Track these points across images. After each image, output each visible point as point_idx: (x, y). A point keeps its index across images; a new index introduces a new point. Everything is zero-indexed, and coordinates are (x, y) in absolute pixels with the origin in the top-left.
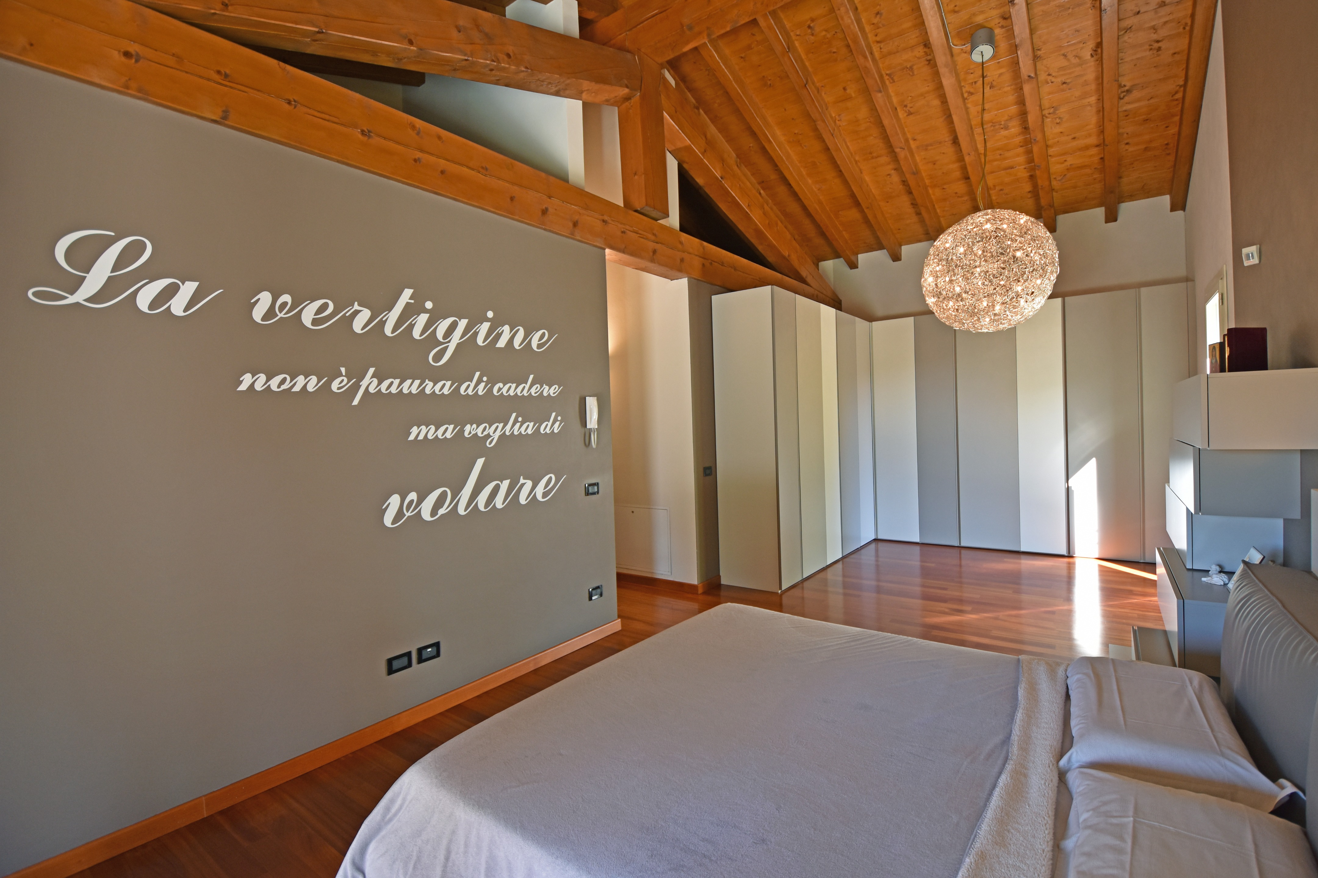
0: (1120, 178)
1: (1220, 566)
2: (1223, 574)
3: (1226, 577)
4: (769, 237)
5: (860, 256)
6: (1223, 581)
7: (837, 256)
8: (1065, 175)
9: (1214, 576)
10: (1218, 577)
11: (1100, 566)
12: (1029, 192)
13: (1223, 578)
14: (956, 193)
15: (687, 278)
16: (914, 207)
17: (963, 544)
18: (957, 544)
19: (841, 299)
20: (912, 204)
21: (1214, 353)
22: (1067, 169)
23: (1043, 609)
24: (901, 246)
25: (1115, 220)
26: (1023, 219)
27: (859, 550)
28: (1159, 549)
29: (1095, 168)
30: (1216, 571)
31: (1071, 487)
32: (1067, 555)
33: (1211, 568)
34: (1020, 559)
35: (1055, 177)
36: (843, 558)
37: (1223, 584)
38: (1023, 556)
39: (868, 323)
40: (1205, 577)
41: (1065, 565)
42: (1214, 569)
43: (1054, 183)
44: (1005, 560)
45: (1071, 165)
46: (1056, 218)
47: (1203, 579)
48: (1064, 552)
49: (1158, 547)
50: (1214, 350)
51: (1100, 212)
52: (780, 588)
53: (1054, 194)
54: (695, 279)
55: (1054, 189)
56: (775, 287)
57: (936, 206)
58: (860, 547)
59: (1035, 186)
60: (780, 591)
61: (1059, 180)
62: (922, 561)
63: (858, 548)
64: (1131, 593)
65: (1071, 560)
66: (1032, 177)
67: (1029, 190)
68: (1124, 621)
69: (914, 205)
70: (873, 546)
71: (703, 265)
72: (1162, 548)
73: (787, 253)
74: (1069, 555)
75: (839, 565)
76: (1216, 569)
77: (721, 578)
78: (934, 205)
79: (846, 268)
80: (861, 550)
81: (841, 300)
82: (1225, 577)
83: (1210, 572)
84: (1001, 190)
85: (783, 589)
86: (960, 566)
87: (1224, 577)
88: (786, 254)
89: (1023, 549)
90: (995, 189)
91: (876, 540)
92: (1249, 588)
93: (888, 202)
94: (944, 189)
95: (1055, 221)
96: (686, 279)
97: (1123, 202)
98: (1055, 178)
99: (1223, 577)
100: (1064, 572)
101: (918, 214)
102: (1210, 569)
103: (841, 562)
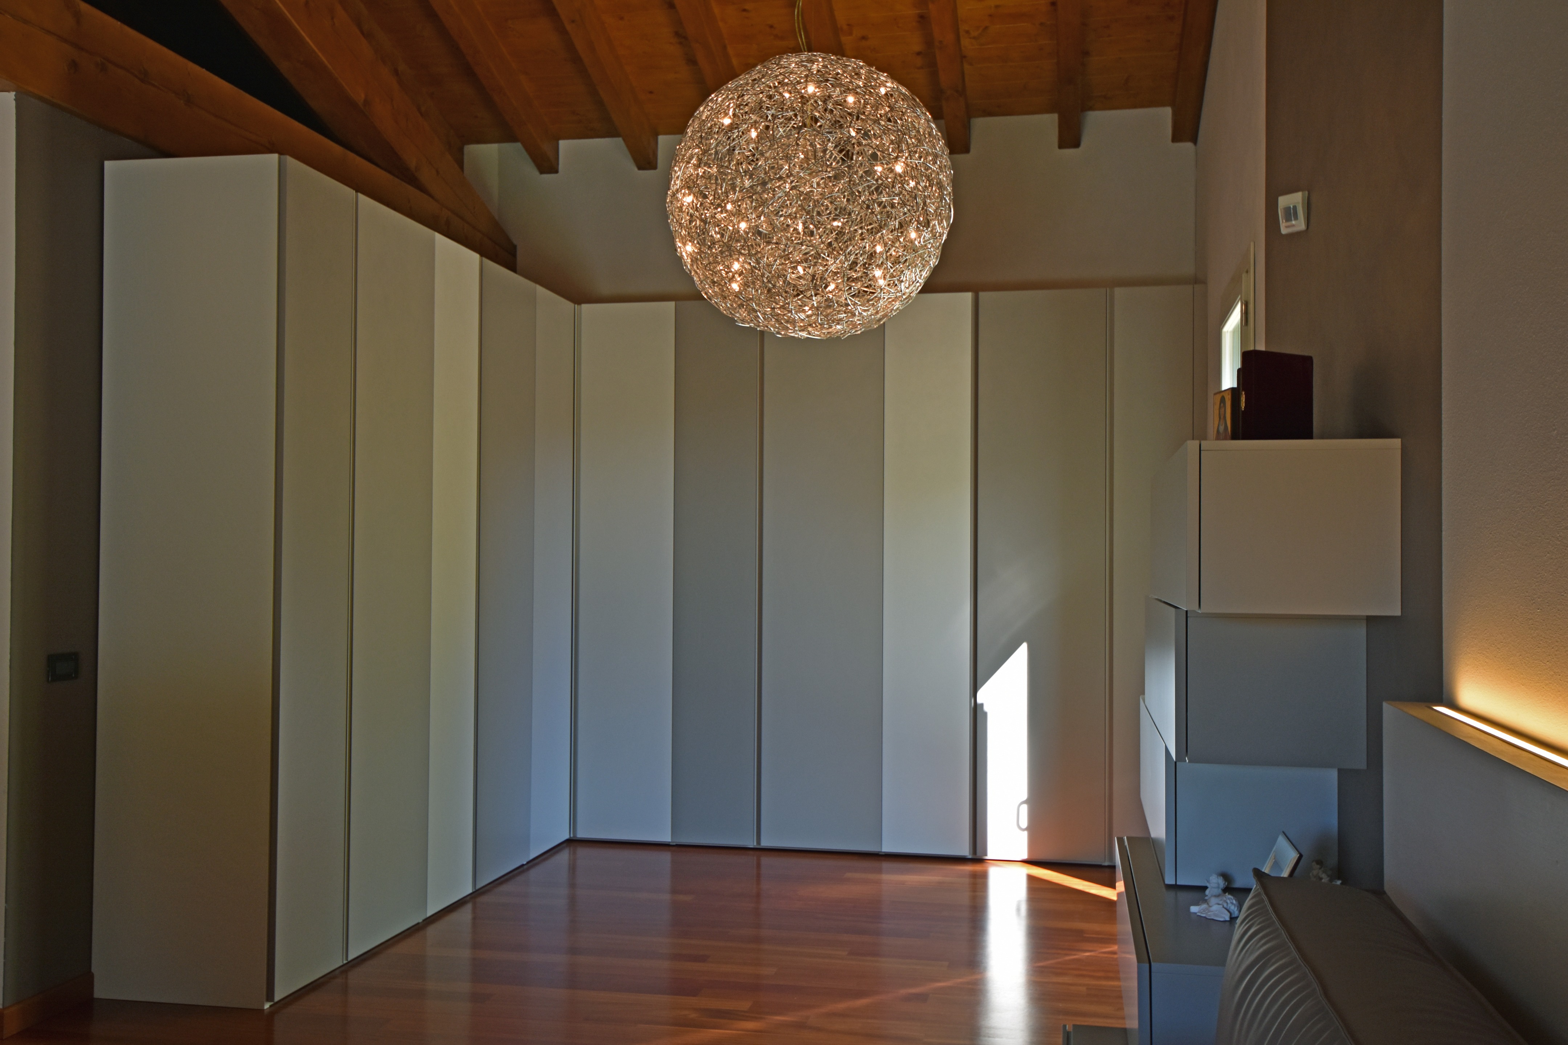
0: (1086, 53)
1: (1226, 876)
2: (1230, 896)
3: (1234, 902)
4: (307, 39)
5: (563, 144)
6: (1228, 911)
7: (509, 137)
8: (986, 28)
9: (1213, 901)
10: (1221, 902)
11: (1031, 878)
12: (919, 54)
13: (1230, 905)
14: (771, 27)
15: (14, 93)
16: (681, 43)
17: (765, 843)
18: (752, 844)
19: (515, 242)
20: (677, 34)
21: (1223, 410)
22: (990, 16)
23: (903, 992)
24: (656, 134)
25: (1076, 144)
26: (886, 86)
27: (523, 872)
28: (1120, 841)
29: (1041, 24)
30: (1218, 887)
31: (982, 705)
32: (970, 857)
33: (1208, 881)
34: (880, 871)
35: (967, 29)
36: (477, 894)
37: (1228, 919)
38: (886, 865)
39: (568, 305)
40: (1197, 904)
41: (967, 880)
42: (1215, 883)
43: (965, 42)
44: (848, 875)
45: (997, 7)
46: (969, 122)
47: (1194, 909)
48: (965, 851)
49: (1120, 836)
50: (1222, 404)
51: (1049, 122)
52: (270, 996)
53: (966, 67)
54: (41, 99)
55: (965, 57)
56: (290, 160)
57: (730, 51)
58: (528, 863)
59: (929, 42)
60: (267, 1006)
61: (974, 38)
62: (674, 891)
63: (523, 865)
64: (1081, 937)
65: (977, 868)
66: (923, 19)
67: (917, 48)
68: (1061, 1005)
69: (681, 36)
70: (564, 856)
71: (74, 65)
72: (1127, 837)
73: (363, 96)
74: (975, 857)
75: (465, 915)
76: (1218, 884)
77: (95, 980)
78: (724, 47)
79: (530, 169)
80: (528, 869)
81: (515, 247)
82: (1232, 903)
83: (1207, 892)
84: (864, 38)
85: (278, 997)
86: (758, 895)
87: (1230, 901)
88: (359, 96)
89: (886, 848)
90: (851, 34)
91: (572, 842)
92: (1263, 941)
93: (622, 18)
94: (745, 10)
95: (967, 127)
96: (12, 95)
97: (1091, 109)
98: (967, 32)
99: (1228, 901)
100: (964, 898)
101: (692, 61)
102: (1208, 885)
103: (469, 907)
